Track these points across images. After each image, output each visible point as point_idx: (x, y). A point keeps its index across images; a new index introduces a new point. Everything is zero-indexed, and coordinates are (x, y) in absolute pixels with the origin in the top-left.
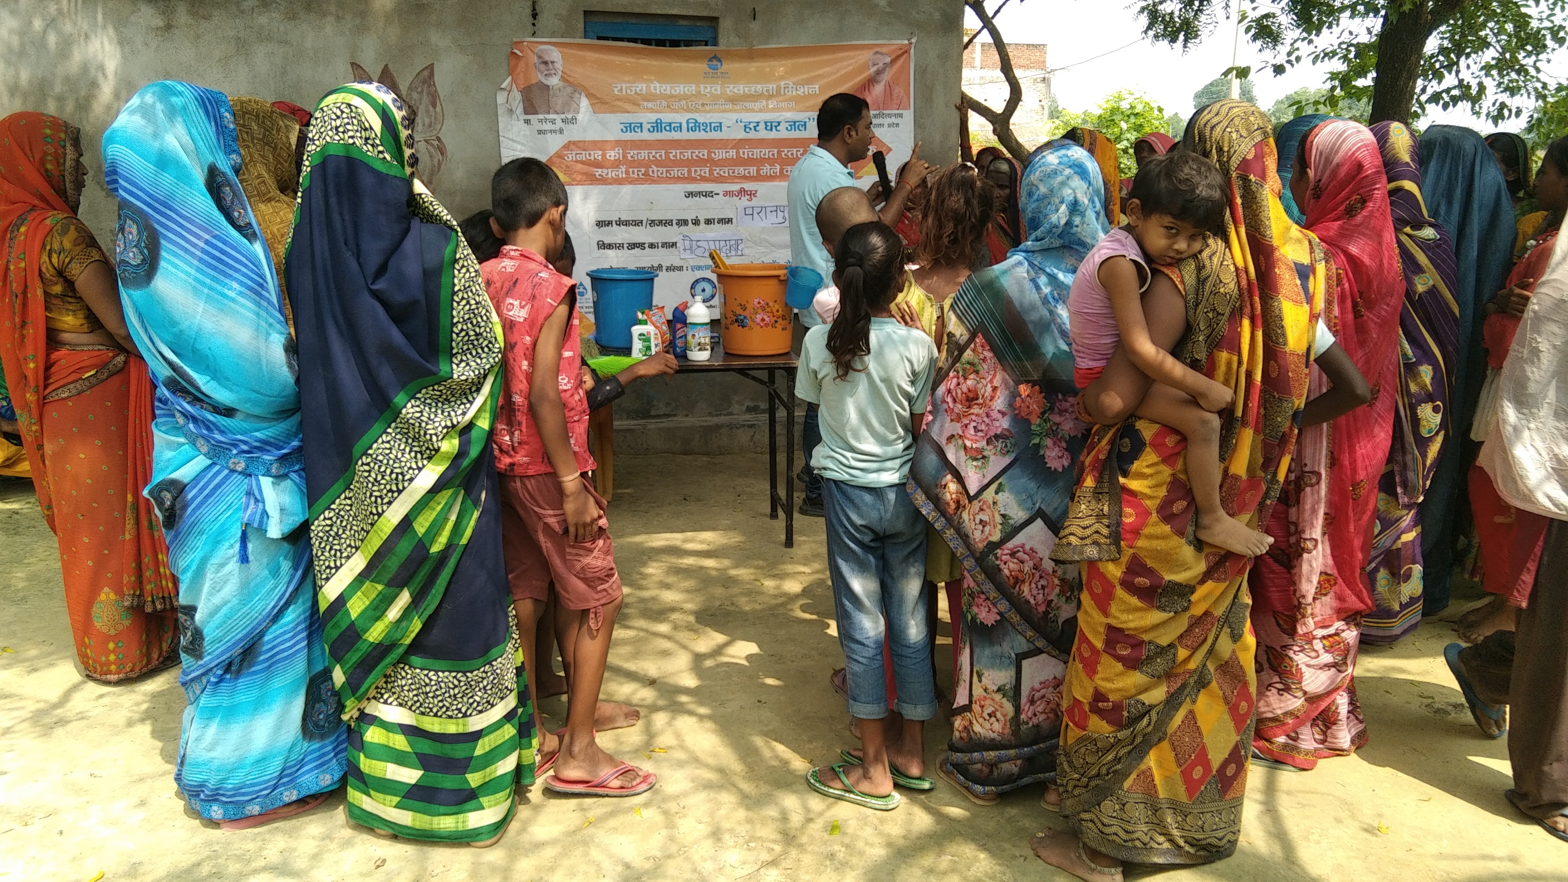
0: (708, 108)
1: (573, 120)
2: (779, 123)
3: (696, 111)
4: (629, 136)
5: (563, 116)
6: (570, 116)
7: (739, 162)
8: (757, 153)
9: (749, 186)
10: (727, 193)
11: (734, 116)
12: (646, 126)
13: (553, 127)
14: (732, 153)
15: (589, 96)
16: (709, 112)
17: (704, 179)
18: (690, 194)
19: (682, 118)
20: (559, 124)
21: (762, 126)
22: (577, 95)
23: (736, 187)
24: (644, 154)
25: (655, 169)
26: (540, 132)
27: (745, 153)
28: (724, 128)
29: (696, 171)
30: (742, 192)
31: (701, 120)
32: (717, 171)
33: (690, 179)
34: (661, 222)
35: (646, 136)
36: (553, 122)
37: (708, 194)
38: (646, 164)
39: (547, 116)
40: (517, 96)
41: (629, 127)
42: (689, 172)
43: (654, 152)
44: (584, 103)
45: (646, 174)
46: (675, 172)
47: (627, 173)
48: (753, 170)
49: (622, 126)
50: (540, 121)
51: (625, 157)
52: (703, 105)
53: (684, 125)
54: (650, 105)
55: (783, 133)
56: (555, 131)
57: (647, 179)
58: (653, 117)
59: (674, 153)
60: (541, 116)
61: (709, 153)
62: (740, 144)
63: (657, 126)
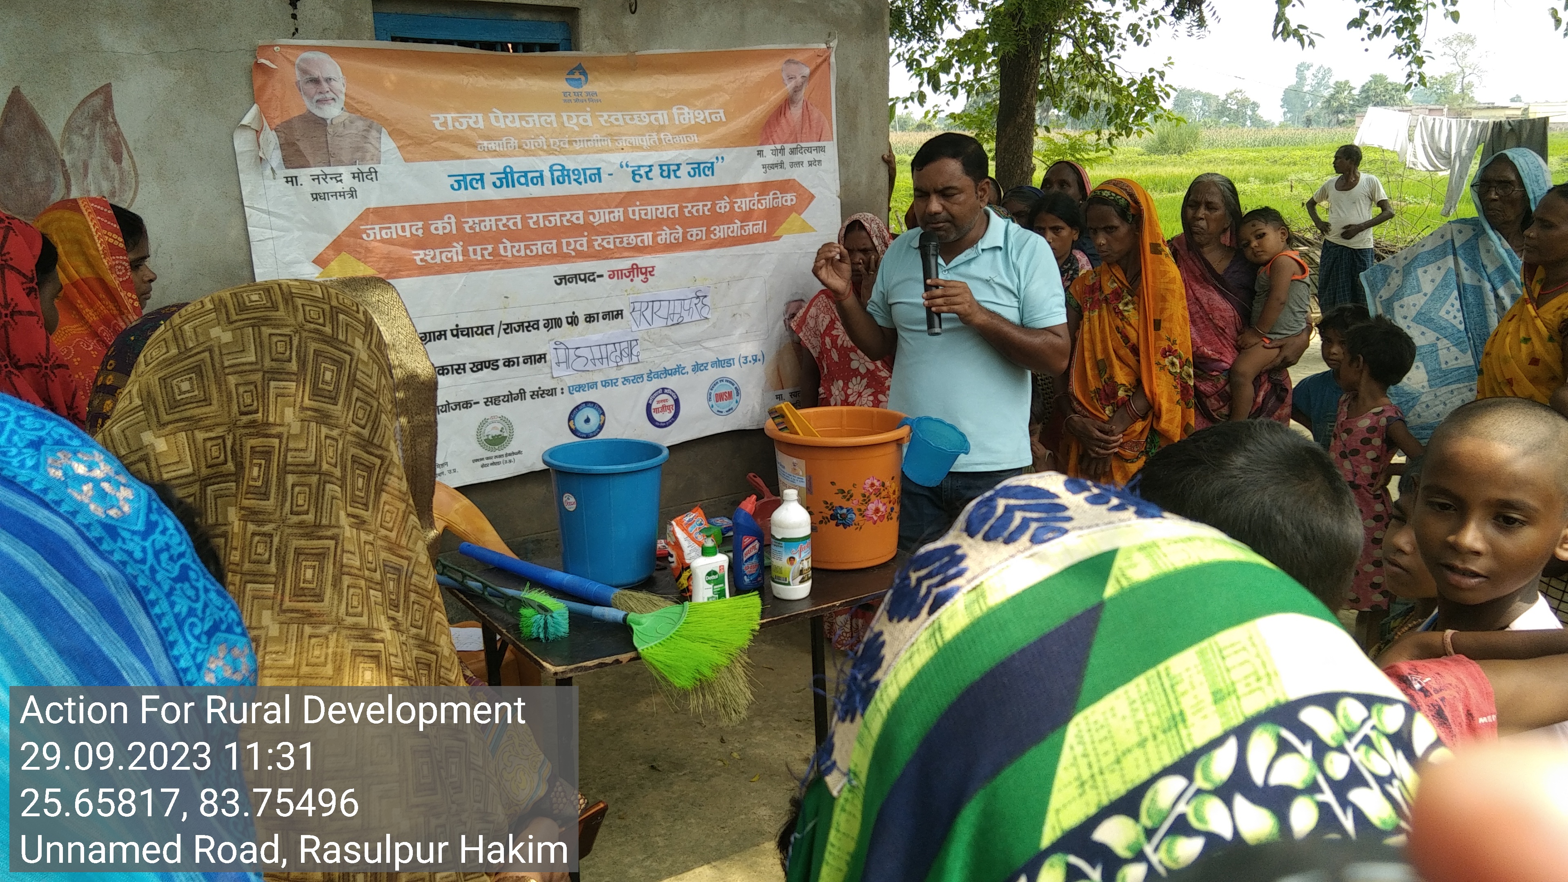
0: (577, 147)
1: (372, 174)
2: (678, 165)
3: (562, 152)
4: (464, 196)
5: (354, 169)
6: (365, 169)
7: (630, 226)
8: (652, 211)
9: (643, 261)
10: (614, 274)
11: (616, 158)
12: (489, 179)
13: (338, 187)
14: (618, 214)
15: (395, 134)
16: (579, 153)
17: (581, 256)
18: (562, 280)
19: (542, 164)
20: (348, 181)
21: (656, 171)
22: (374, 133)
23: (624, 264)
24: (489, 223)
25: (509, 245)
26: (316, 196)
27: (636, 212)
28: (604, 176)
29: (568, 244)
30: (635, 269)
31: (570, 165)
32: (598, 241)
33: (562, 257)
34: (521, 325)
35: (489, 193)
36: (338, 178)
37: (589, 277)
38: (495, 237)
39: (328, 170)
40: (271, 138)
41: (462, 182)
42: (559, 245)
43: (504, 218)
44: (387, 144)
45: (495, 253)
46: (539, 247)
47: (465, 253)
48: (647, 237)
49: (452, 180)
50: (316, 178)
51: (459, 227)
52: (570, 142)
53: (547, 174)
54: (492, 145)
55: (685, 181)
56: (342, 194)
57: (498, 262)
58: (499, 164)
59: (536, 219)
60: (316, 171)
61: (586, 214)
62: (626, 199)
63: (506, 178)
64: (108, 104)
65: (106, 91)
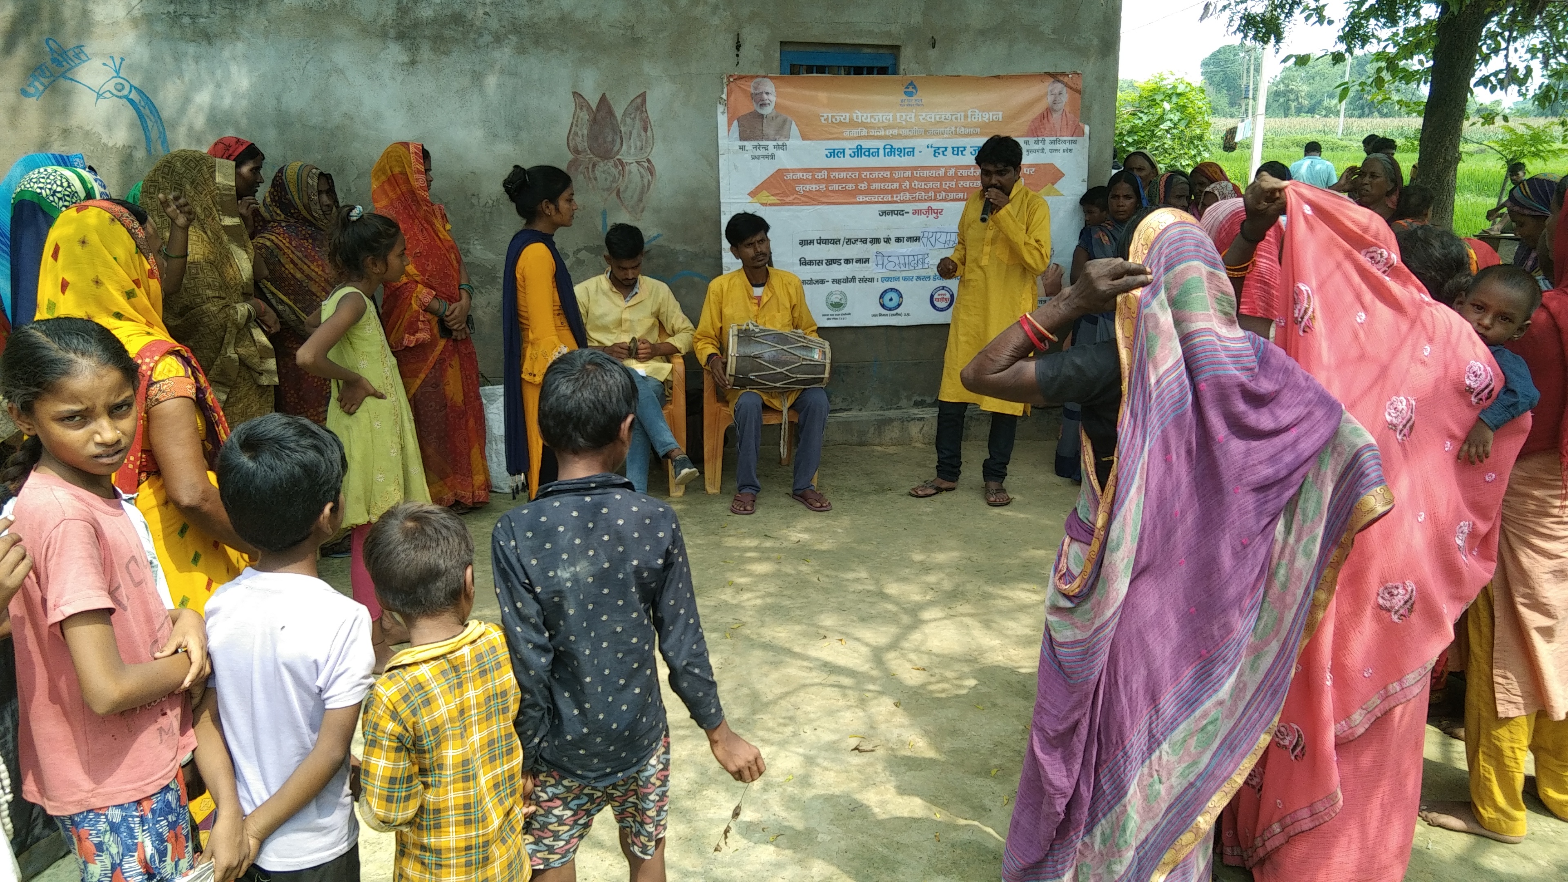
64: (644, 101)
65: (643, 96)
